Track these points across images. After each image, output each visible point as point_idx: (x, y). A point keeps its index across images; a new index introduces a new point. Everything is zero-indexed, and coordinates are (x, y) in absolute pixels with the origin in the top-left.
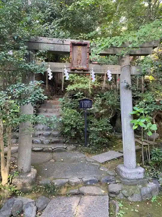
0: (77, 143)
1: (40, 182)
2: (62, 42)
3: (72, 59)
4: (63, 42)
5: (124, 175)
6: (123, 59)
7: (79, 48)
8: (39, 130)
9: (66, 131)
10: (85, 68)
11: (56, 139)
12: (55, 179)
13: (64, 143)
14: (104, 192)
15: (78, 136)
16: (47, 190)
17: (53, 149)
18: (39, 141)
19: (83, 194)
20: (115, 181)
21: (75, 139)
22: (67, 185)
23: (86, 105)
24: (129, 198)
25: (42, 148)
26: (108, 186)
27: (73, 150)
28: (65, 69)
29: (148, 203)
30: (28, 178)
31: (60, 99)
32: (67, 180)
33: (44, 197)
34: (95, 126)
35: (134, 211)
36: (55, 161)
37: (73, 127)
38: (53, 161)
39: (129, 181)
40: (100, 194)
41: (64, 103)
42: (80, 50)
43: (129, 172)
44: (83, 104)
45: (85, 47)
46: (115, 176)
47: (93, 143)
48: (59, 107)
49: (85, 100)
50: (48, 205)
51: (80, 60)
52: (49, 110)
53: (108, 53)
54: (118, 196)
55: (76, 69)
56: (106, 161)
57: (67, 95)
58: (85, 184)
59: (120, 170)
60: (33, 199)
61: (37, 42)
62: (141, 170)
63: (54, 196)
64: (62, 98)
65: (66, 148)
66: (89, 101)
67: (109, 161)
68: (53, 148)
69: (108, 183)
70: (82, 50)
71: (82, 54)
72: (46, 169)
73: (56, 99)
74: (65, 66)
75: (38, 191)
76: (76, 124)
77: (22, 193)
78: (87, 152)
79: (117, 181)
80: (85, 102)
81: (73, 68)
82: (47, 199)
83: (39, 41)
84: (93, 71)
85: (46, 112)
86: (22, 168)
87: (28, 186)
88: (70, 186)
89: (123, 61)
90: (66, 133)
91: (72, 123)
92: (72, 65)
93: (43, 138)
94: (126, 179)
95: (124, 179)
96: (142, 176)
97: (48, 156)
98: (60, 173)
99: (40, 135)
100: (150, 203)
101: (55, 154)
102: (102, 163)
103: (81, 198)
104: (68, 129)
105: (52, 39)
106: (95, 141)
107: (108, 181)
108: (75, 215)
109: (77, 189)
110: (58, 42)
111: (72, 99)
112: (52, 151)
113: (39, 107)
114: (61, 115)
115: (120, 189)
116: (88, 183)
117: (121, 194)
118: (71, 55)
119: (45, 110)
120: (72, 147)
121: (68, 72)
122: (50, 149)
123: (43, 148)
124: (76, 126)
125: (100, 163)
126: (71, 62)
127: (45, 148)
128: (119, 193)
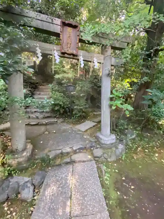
0: (64, 117)
1: (36, 157)
2: (50, 21)
3: (63, 41)
4: (52, 20)
5: (103, 142)
6: (107, 49)
7: (69, 29)
9: (57, 109)
10: (75, 53)
11: (49, 115)
12: (50, 151)
13: (55, 117)
14: (90, 157)
15: (65, 112)
16: (43, 164)
17: (46, 123)
18: (34, 116)
19: (74, 162)
20: (97, 146)
21: (63, 114)
22: (60, 155)
23: (71, 90)
24: (109, 160)
25: (37, 123)
26: (92, 152)
27: (62, 122)
28: (55, 52)
29: (121, 161)
30: (23, 157)
31: (50, 85)
32: (61, 151)
33: (40, 172)
34: (77, 105)
35: (115, 172)
36: (49, 133)
37: (62, 106)
38: (47, 133)
39: (107, 146)
40: (88, 159)
41: (52, 88)
43: (107, 139)
44: (68, 89)
45: (75, 29)
46: (96, 142)
47: (76, 116)
48: (49, 91)
49: (70, 86)
50: (45, 181)
51: (70, 44)
52: (42, 93)
53: (95, 42)
54: (101, 159)
55: (66, 53)
56: (86, 129)
57: (55, 82)
58: (75, 152)
59: (99, 138)
60: (29, 177)
61: (22, 15)
62: (113, 137)
63: (50, 168)
64: (51, 84)
65: (56, 121)
66: (73, 87)
67: (88, 129)
69: (92, 149)
70: (72, 32)
71: (72, 37)
72: (42, 142)
73: (47, 85)
74: (55, 48)
75: (34, 167)
76: (64, 104)
77: (18, 172)
78: (72, 123)
79: (98, 146)
80: (70, 87)
81: (63, 51)
82: (44, 172)
83: (24, 14)
84: (81, 57)
85: (39, 94)
86: (16, 148)
87: (24, 164)
88: (63, 156)
89: (106, 51)
90: (56, 111)
91: (61, 103)
92: (62, 47)
93: (38, 115)
94: (104, 144)
95: (103, 144)
96: (114, 141)
97: (43, 128)
98: (53, 144)
99: (35, 112)
100: (122, 160)
101: (48, 127)
102: (84, 132)
103: (73, 165)
104: (58, 108)
105: (40, 15)
106: (77, 115)
107: (91, 147)
108: (71, 187)
109: (70, 158)
110: (47, 19)
111: (59, 86)
112: (46, 124)
113: (34, 91)
114: (51, 97)
115: (102, 154)
116: (78, 151)
117: (103, 157)
118: (61, 36)
119: (38, 93)
120: (61, 120)
121: (58, 55)
122: (44, 123)
123: (39, 123)
124: (64, 106)
125: (82, 132)
126: (61, 44)
127: (40, 122)
128: (101, 157)
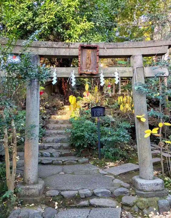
3: (81, 63)
7: (89, 51)
8: (49, 142)
10: (95, 73)
11: (67, 152)
18: (48, 154)
19: (93, 206)
20: (130, 193)
23: (99, 113)
24: (145, 211)
25: (52, 161)
27: (85, 162)
32: (77, 192)
36: (65, 174)
38: (63, 173)
42: (90, 53)
43: (145, 183)
44: (95, 112)
49: (98, 107)
51: (90, 64)
55: (85, 74)
62: (159, 181)
65: (77, 161)
66: (102, 109)
68: (63, 161)
70: (91, 53)
71: (91, 58)
81: (81, 72)
86: (28, 179)
92: (81, 69)
93: (53, 151)
96: (160, 188)
97: (59, 168)
99: (50, 147)
103: (91, 209)
107: (121, 193)
109: (88, 201)
110: (63, 45)
112: (62, 164)
115: (134, 201)
116: (100, 195)
118: (80, 59)
122: (60, 162)
125: (115, 176)
126: (79, 66)
127: (54, 160)
128: (133, 206)
